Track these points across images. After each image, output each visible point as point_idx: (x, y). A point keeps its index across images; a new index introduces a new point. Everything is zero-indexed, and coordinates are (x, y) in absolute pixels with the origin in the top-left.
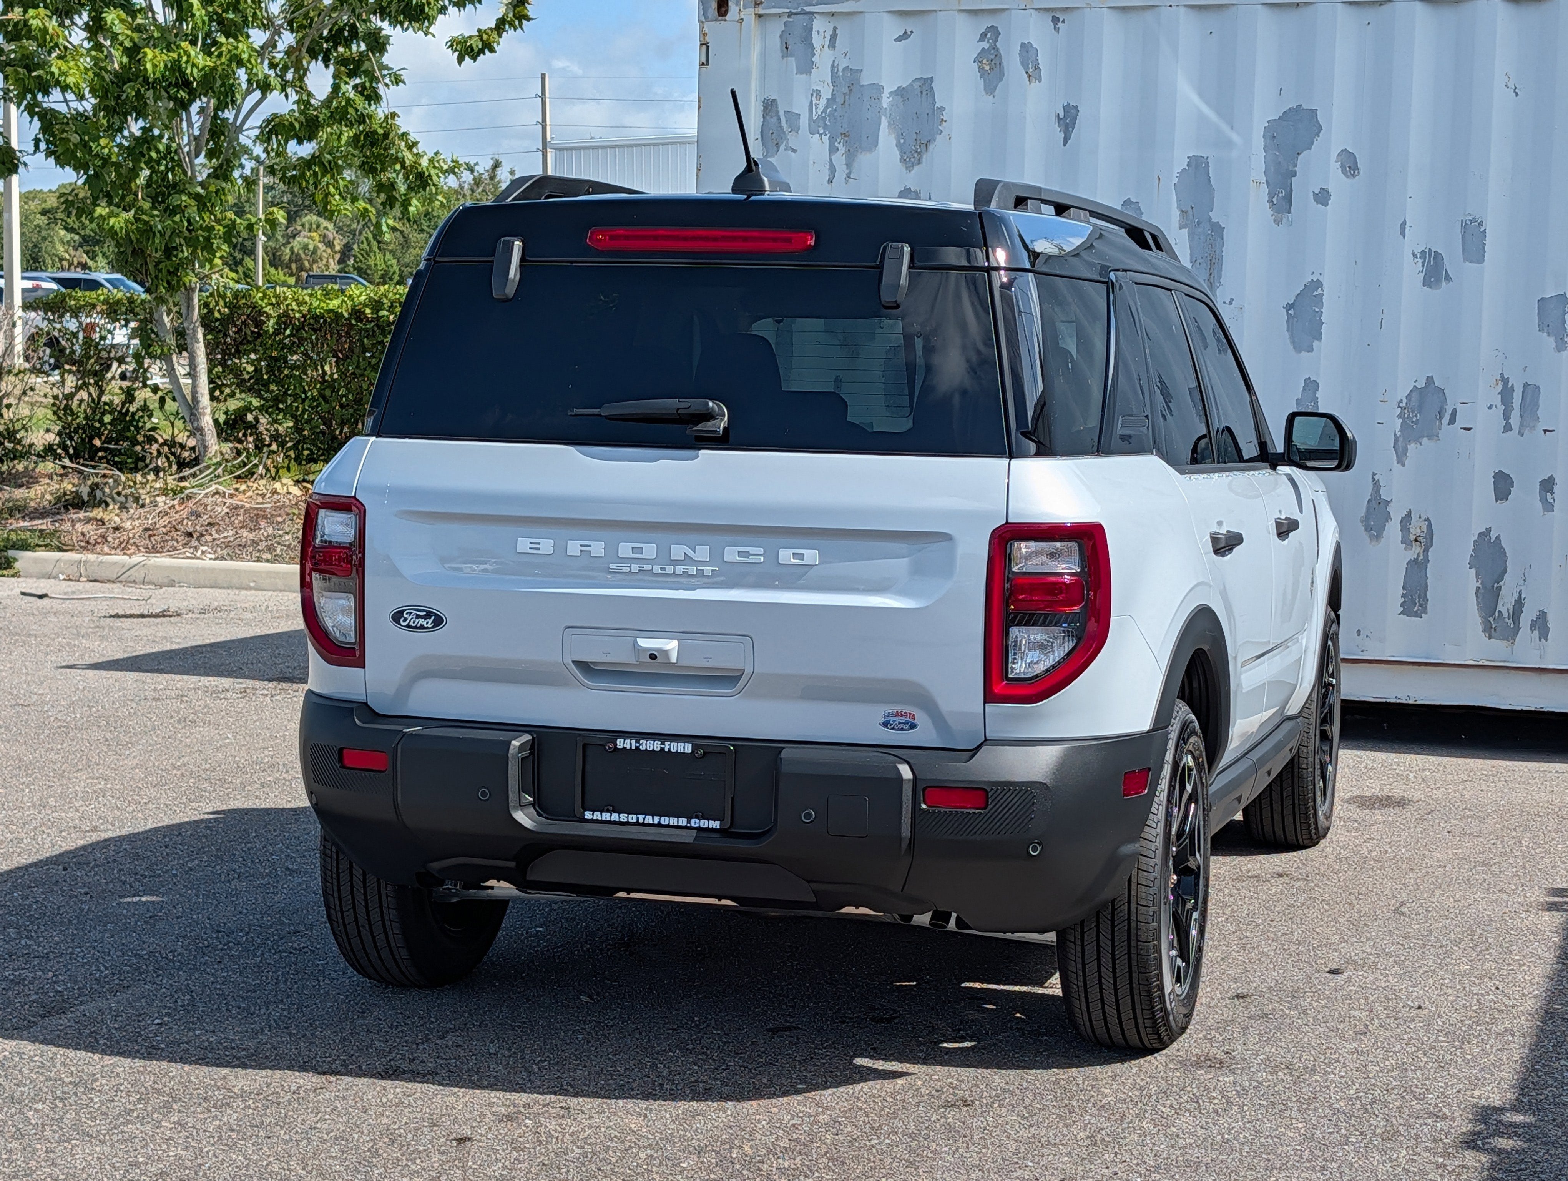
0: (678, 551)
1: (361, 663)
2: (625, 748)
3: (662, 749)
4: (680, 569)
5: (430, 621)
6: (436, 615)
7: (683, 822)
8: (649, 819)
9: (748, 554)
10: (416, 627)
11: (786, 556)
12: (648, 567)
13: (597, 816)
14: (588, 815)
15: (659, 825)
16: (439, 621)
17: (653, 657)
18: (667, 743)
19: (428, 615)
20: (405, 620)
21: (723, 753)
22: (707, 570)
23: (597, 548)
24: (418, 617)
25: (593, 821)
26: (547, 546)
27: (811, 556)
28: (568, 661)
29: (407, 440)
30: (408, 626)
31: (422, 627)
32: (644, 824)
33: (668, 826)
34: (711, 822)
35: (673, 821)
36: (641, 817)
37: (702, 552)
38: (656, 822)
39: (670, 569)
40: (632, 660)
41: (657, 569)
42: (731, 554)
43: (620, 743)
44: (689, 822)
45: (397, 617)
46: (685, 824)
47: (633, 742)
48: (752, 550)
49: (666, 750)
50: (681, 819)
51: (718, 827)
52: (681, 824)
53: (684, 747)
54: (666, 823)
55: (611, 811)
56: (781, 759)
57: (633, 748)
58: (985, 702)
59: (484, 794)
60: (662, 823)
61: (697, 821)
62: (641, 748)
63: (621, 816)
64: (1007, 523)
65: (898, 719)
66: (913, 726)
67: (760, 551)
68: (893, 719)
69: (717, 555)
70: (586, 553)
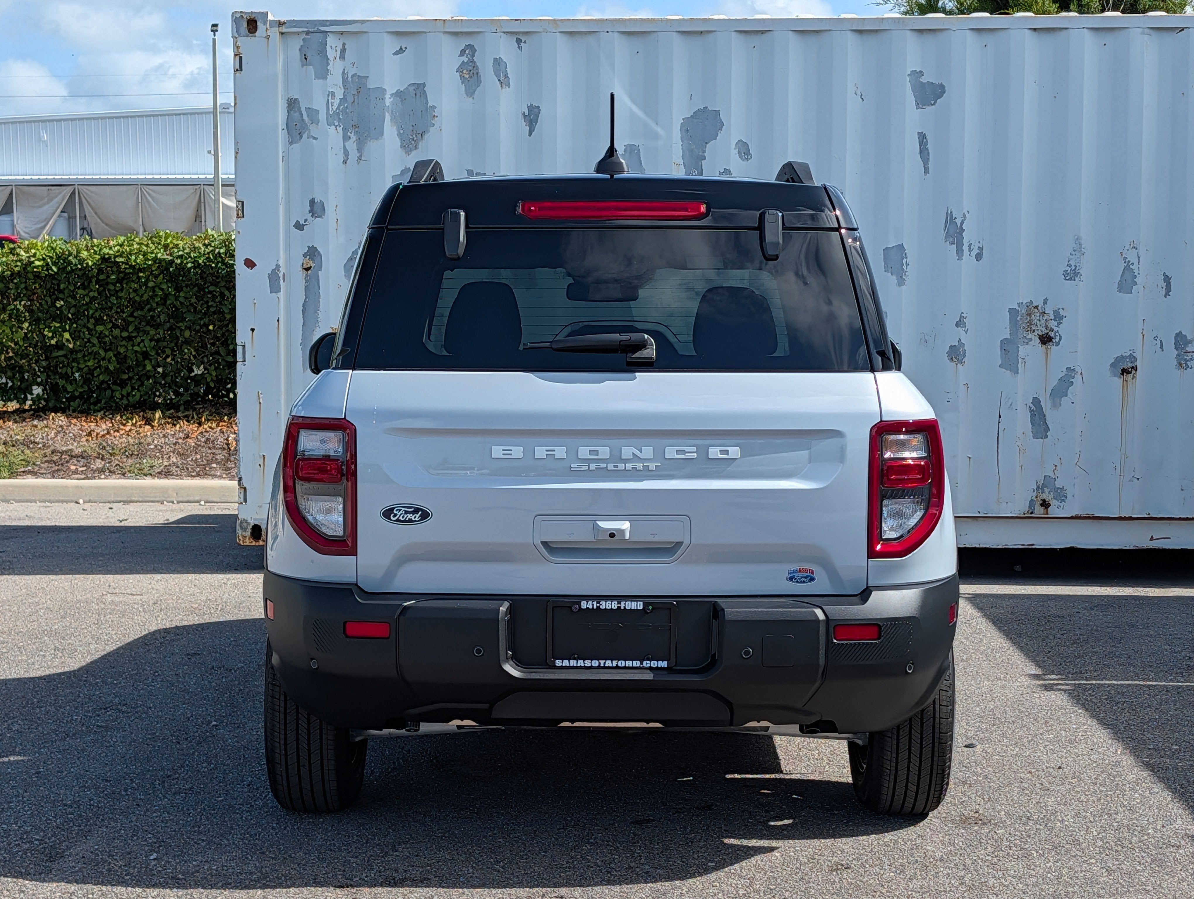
0: (627, 452)
1: (353, 552)
2: (588, 608)
3: (619, 608)
4: (629, 466)
5: (418, 516)
6: (422, 510)
7: (636, 664)
8: (609, 663)
9: (684, 452)
10: (405, 521)
11: (714, 452)
12: (603, 465)
13: (566, 663)
14: (558, 663)
15: (617, 667)
16: (425, 515)
17: (612, 535)
18: (623, 603)
19: (416, 511)
20: (395, 515)
21: (669, 608)
22: (652, 466)
23: (560, 452)
24: (406, 512)
25: (562, 667)
26: (517, 452)
27: (734, 452)
28: (538, 542)
29: (382, 372)
30: (398, 520)
31: (410, 521)
32: (605, 668)
33: (625, 668)
34: (660, 662)
35: (629, 663)
36: (602, 662)
37: (647, 452)
38: (614, 665)
39: (621, 466)
40: (591, 539)
41: (611, 466)
42: (671, 453)
43: (584, 605)
44: (642, 663)
45: (388, 513)
46: (638, 665)
47: (595, 603)
48: (687, 449)
49: (622, 608)
50: (634, 662)
51: (666, 666)
52: (634, 665)
53: (639, 605)
54: (623, 665)
55: (577, 659)
56: (723, 610)
57: (595, 607)
58: (868, 558)
59: (478, 651)
60: (620, 665)
61: (649, 662)
62: (601, 607)
63: (586, 662)
64: (881, 421)
65: (801, 574)
66: (812, 579)
67: (694, 449)
68: (796, 575)
69: (659, 454)
70: (551, 456)
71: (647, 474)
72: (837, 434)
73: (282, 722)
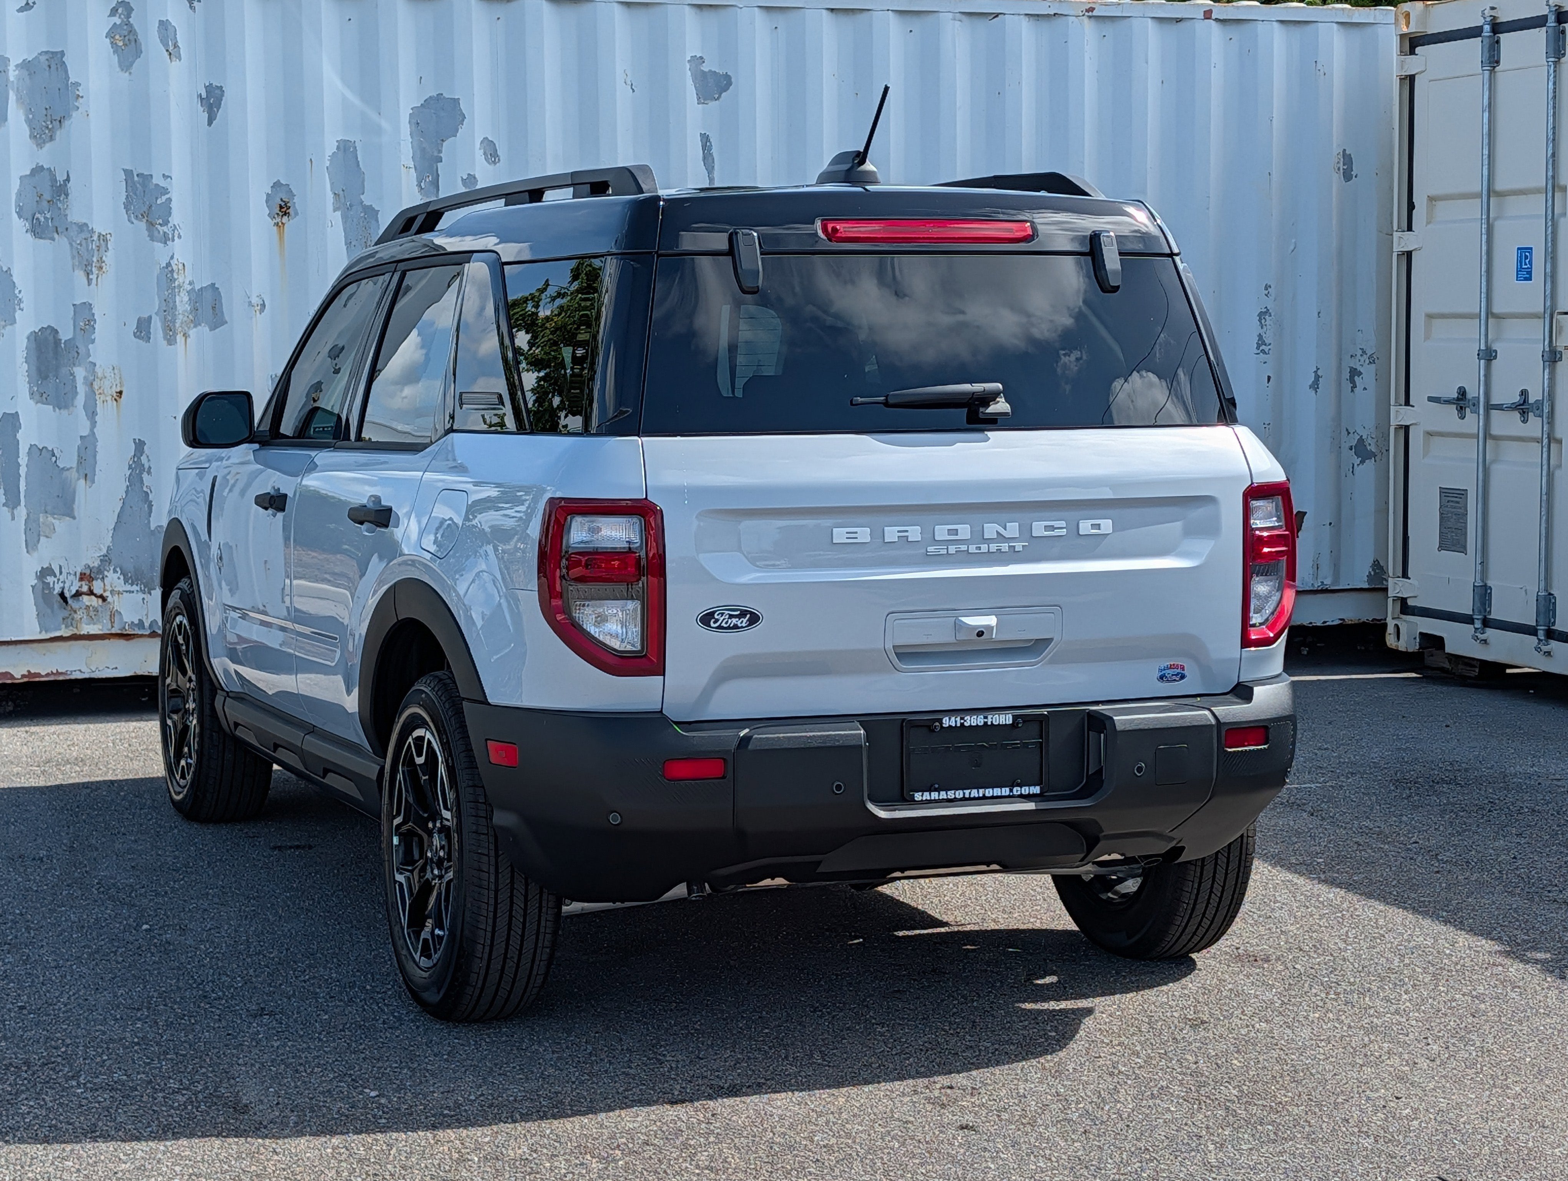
0: (991, 530)
1: (660, 670)
2: (950, 726)
3: (986, 723)
4: (993, 547)
5: (745, 620)
6: (751, 613)
7: (1005, 791)
8: (974, 793)
9: (1053, 528)
10: (729, 628)
11: (1085, 527)
12: (964, 548)
13: (926, 796)
14: (918, 796)
15: (984, 797)
16: (754, 619)
17: (980, 634)
18: (990, 717)
19: (743, 614)
20: (716, 621)
21: (1041, 720)
22: (1019, 546)
23: (914, 533)
24: (731, 616)
25: (922, 802)
26: (864, 534)
27: (1107, 525)
28: (889, 646)
30: (720, 627)
31: (736, 627)
32: (970, 799)
33: (993, 797)
34: (1032, 788)
35: (997, 792)
36: (967, 792)
37: (1013, 529)
38: (981, 795)
39: (984, 548)
40: (952, 640)
41: (972, 549)
42: (1039, 529)
43: (947, 722)
44: (1011, 791)
45: (706, 619)
46: (1007, 793)
47: (958, 719)
48: (1056, 524)
49: (989, 723)
50: (1003, 789)
51: (1038, 792)
52: (1003, 794)
53: (1006, 719)
54: (991, 794)
55: (938, 790)
56: (1111, 718)
57: (959, 725)
58: (1242, 648)
59: (839, 787)
60: (987, 795)
61: (1019, 789)
62: (966, 724)
63: (949, 793)
64: (1252, 483)
65: (1171, 672)
66: (1183, 677)
67: (1063, 524)
68: (1168, 671)
69: (1026, 531)
70: (904, 539)
71: (1014, 557)
72: (1208, 500)
73: (492, 901)
